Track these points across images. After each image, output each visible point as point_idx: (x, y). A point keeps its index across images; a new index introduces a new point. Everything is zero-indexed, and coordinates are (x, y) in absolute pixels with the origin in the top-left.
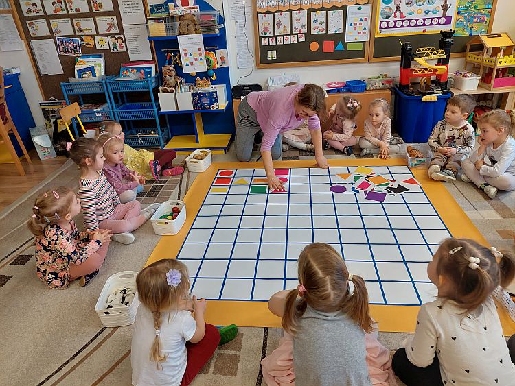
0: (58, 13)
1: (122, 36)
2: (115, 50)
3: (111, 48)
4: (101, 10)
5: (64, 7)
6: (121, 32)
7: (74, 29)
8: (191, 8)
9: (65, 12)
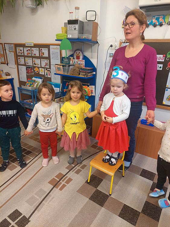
0: (28, 55)
1: (50, 70)
2: (47, 76)
3: (45, 75)
4: (43, 56)
5: (30, 53)
6: (50, 68)
7: (33, 63)
8: (80, 61)
9: (30, 55)
